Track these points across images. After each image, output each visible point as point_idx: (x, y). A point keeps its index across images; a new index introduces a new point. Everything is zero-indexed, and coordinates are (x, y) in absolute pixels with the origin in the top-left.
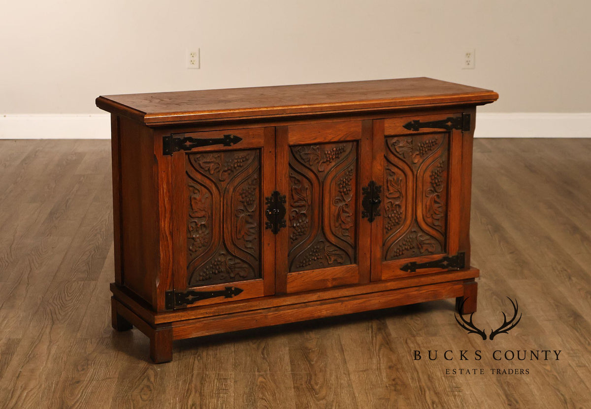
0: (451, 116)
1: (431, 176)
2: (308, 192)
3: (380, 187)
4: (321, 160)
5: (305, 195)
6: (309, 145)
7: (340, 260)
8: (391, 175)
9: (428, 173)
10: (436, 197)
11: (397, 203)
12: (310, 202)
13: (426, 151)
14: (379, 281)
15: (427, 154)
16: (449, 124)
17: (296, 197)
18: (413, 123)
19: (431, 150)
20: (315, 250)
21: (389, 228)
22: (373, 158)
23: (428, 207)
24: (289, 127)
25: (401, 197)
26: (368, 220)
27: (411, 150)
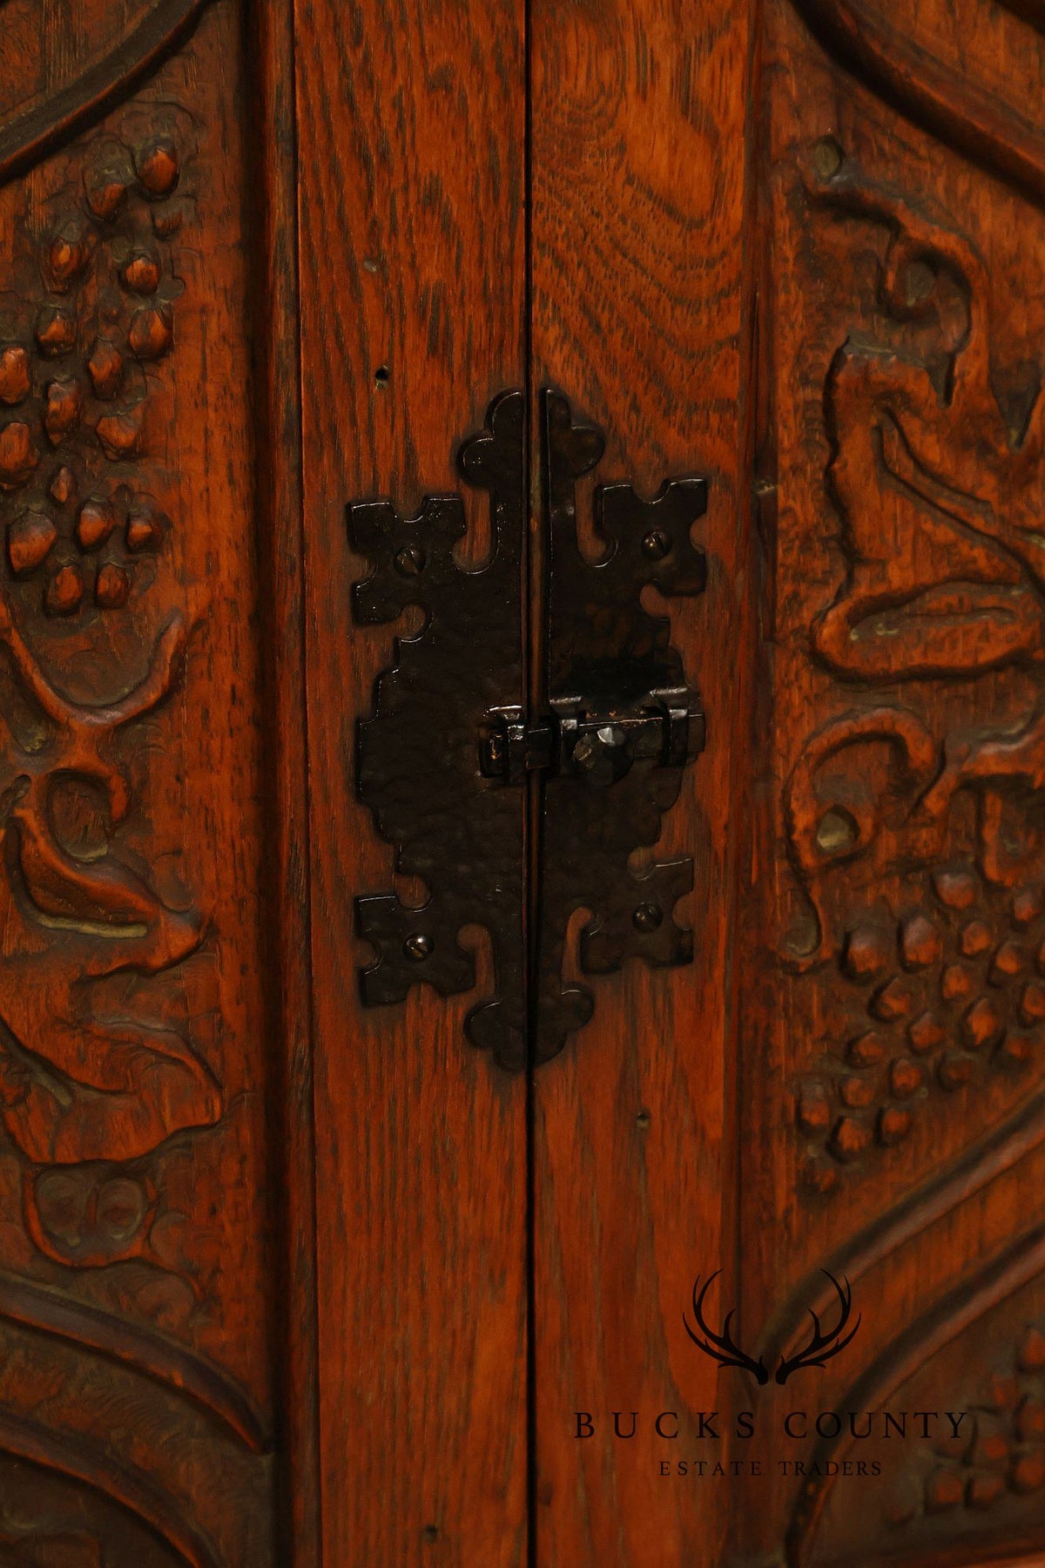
8: (887, 303)
21: (853, 1135)
26: (475, 1031)
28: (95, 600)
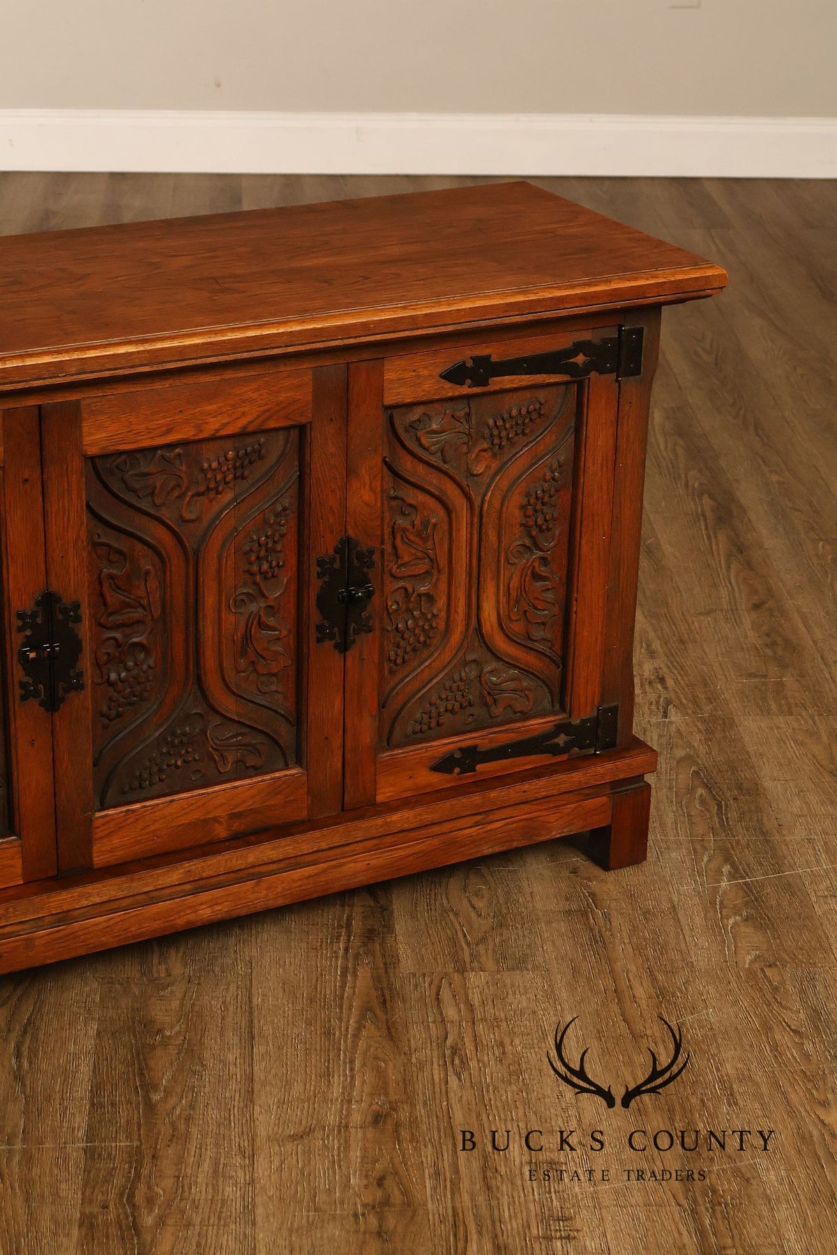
0: (586, 336)
1: (523, 507)
2: (153, 583)
3: (371, 552)
4: (188, 489)
5: (141, 592)
6: (154, 449)
7: (251, 761)
8: (403, 514)
9: (517, 499)
10: (536, 564)
11: (423, 589)
12: (157, 613)
13: (508, 439)
14: (368, 807)
15: (513, 444)
16: (580, 359)
17: (113, 598)
18: (470, 364)
19: (524, 433)
20: (176, 741)
21: (399, 661)
22: (350, 471)
23: (514, 594)
24: (83, 403)
25: (435, 572)
26: (336, 646)
27: (466, 439)
28: (273, 576)
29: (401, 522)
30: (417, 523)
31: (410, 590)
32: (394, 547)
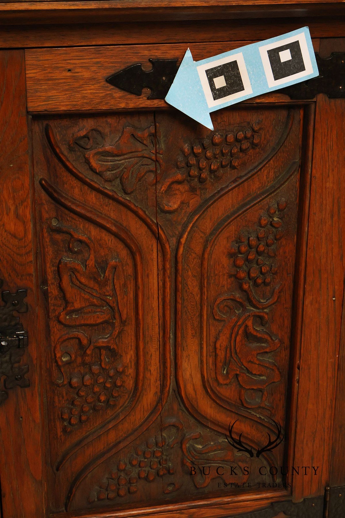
1: (232, 255)
8: (70, 250)
10: (250, 323)
11: (102, 341)
13: (211, 172)
15: (218, 178)
19: (231, 166)
21: (74, 420)
23: (221, 354)
27: (152, 167)
29: (67, 259)
30: (91, 263)
31: (85, 342)
32: (61, 289)
